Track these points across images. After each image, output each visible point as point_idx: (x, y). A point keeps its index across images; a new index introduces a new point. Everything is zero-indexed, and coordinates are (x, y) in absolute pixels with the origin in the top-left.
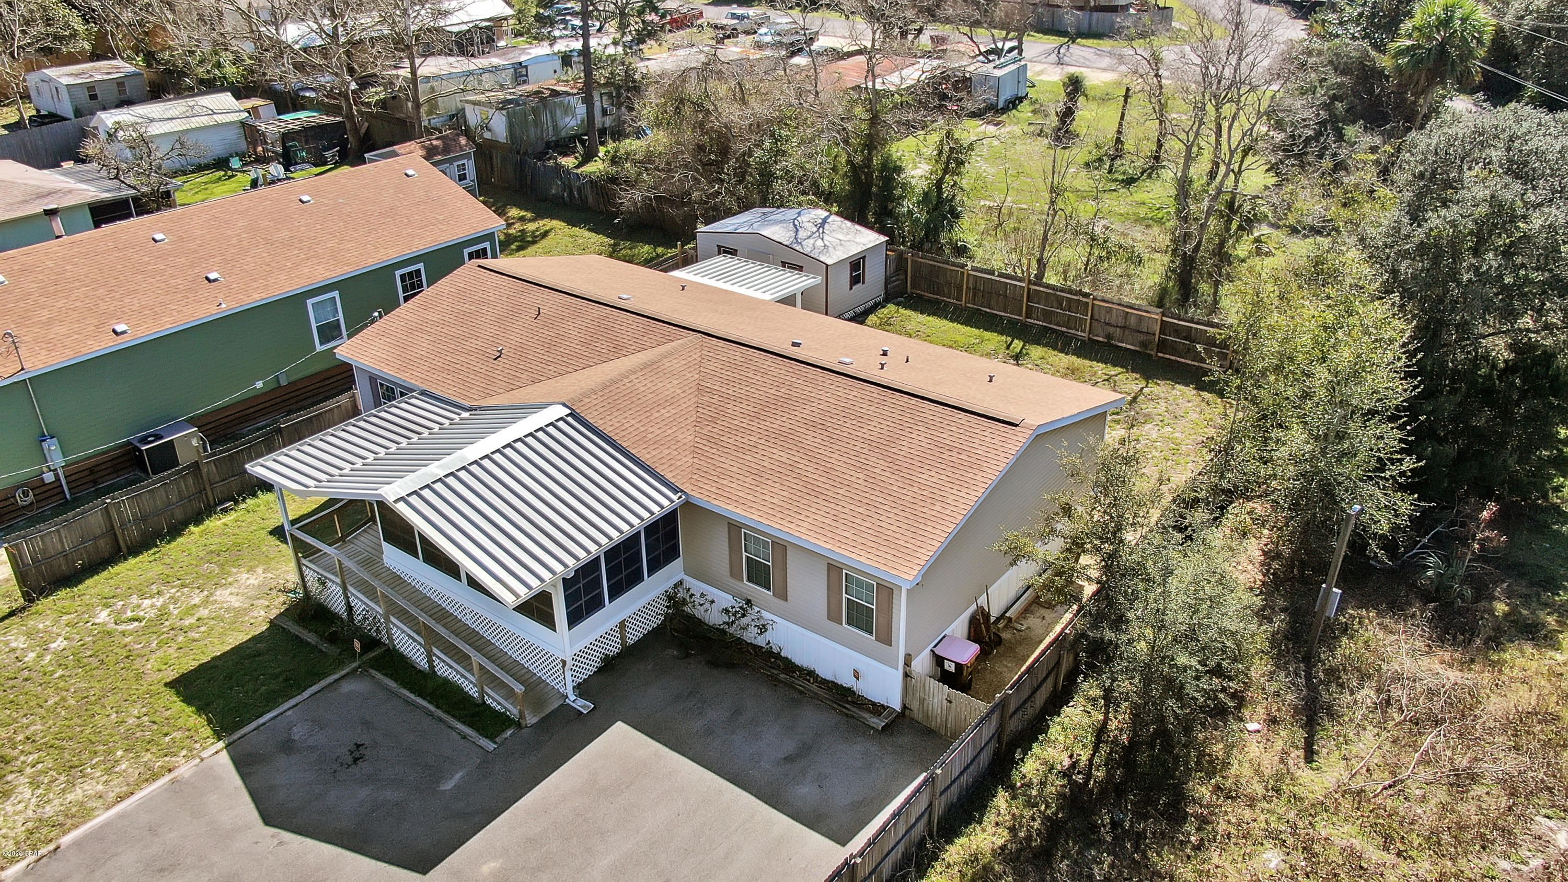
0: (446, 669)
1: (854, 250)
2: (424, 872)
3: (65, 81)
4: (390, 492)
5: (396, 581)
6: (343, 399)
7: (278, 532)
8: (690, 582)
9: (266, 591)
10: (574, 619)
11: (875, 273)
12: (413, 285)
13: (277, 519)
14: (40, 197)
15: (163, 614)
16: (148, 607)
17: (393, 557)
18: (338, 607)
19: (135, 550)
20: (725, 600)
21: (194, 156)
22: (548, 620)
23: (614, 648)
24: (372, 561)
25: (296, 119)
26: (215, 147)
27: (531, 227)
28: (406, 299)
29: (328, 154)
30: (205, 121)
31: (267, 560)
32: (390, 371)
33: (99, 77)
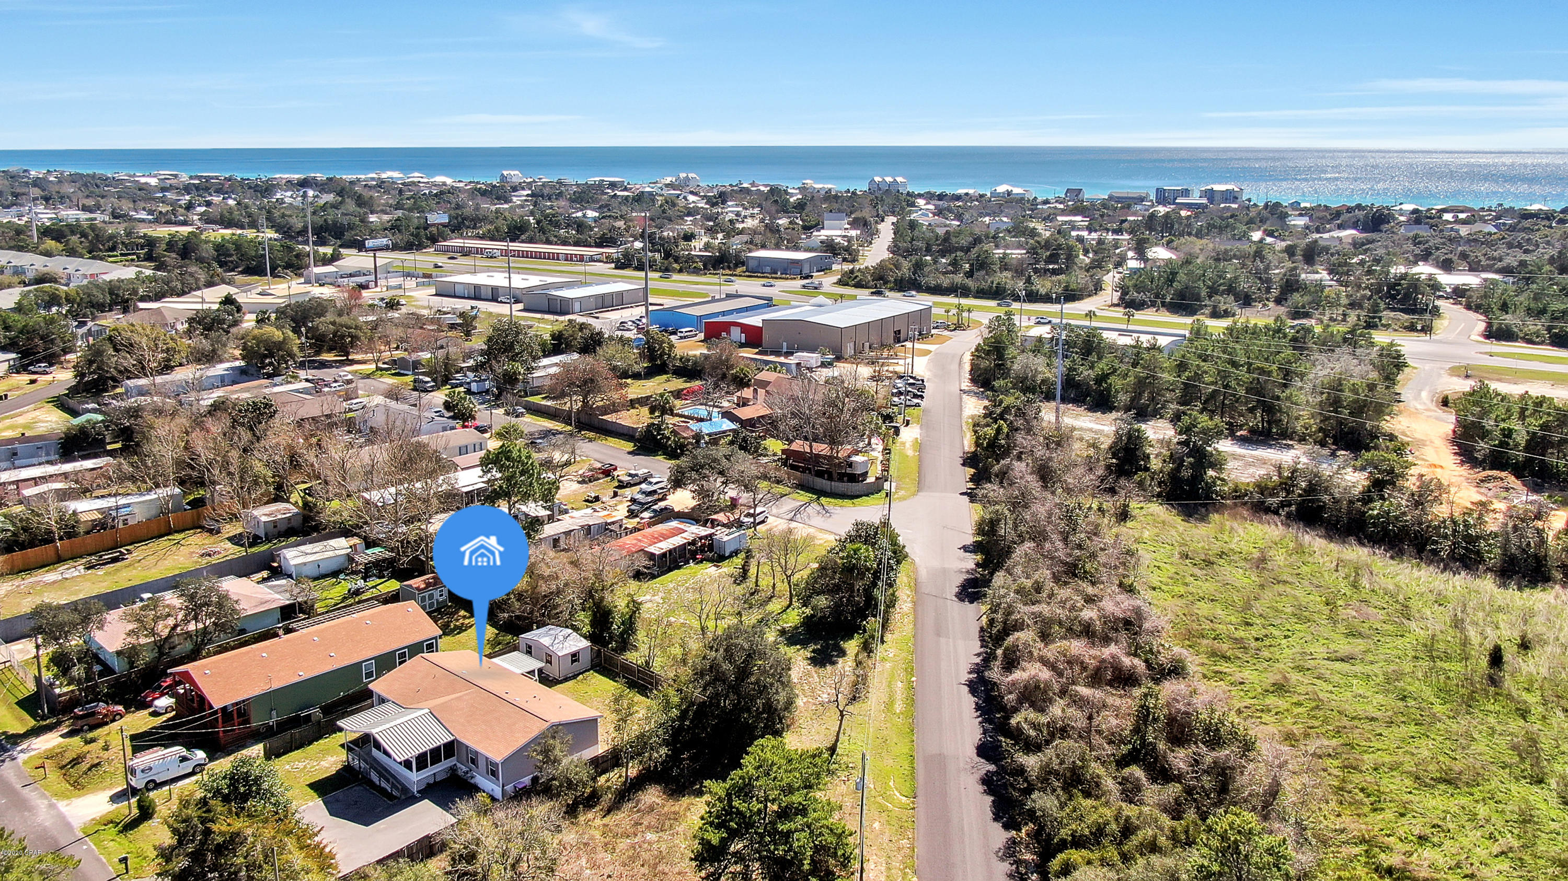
0: (384, 784)
1: (574, 649)
2: (367, 825)
3: (264, 519)
4: (374, 731)
5: (375, 759)
6: (369, 701)
7: (342, 746)
8: (459, 765)
9: (335, 763)
10: (418, 770)
11: (585, 659)
12: (403, 658)
13: (343, 741)
14: (262, 603)
15: (305, 767)
16: (301, 765)
17: (375, 752)
18: (357, 767)
19: (297, 748)
20: (465, 769)
21: (323, 570)
22: (411, 770)
23: (432, 781)
24: (369, 753)
25: (376, 552)
26: (334, 566)
27: (467, 621)
28: (400, 663)
29: (385, 573)
30: (331, 554)
31: (337, 754)
32: (384, 695)
33: (280, 517)
